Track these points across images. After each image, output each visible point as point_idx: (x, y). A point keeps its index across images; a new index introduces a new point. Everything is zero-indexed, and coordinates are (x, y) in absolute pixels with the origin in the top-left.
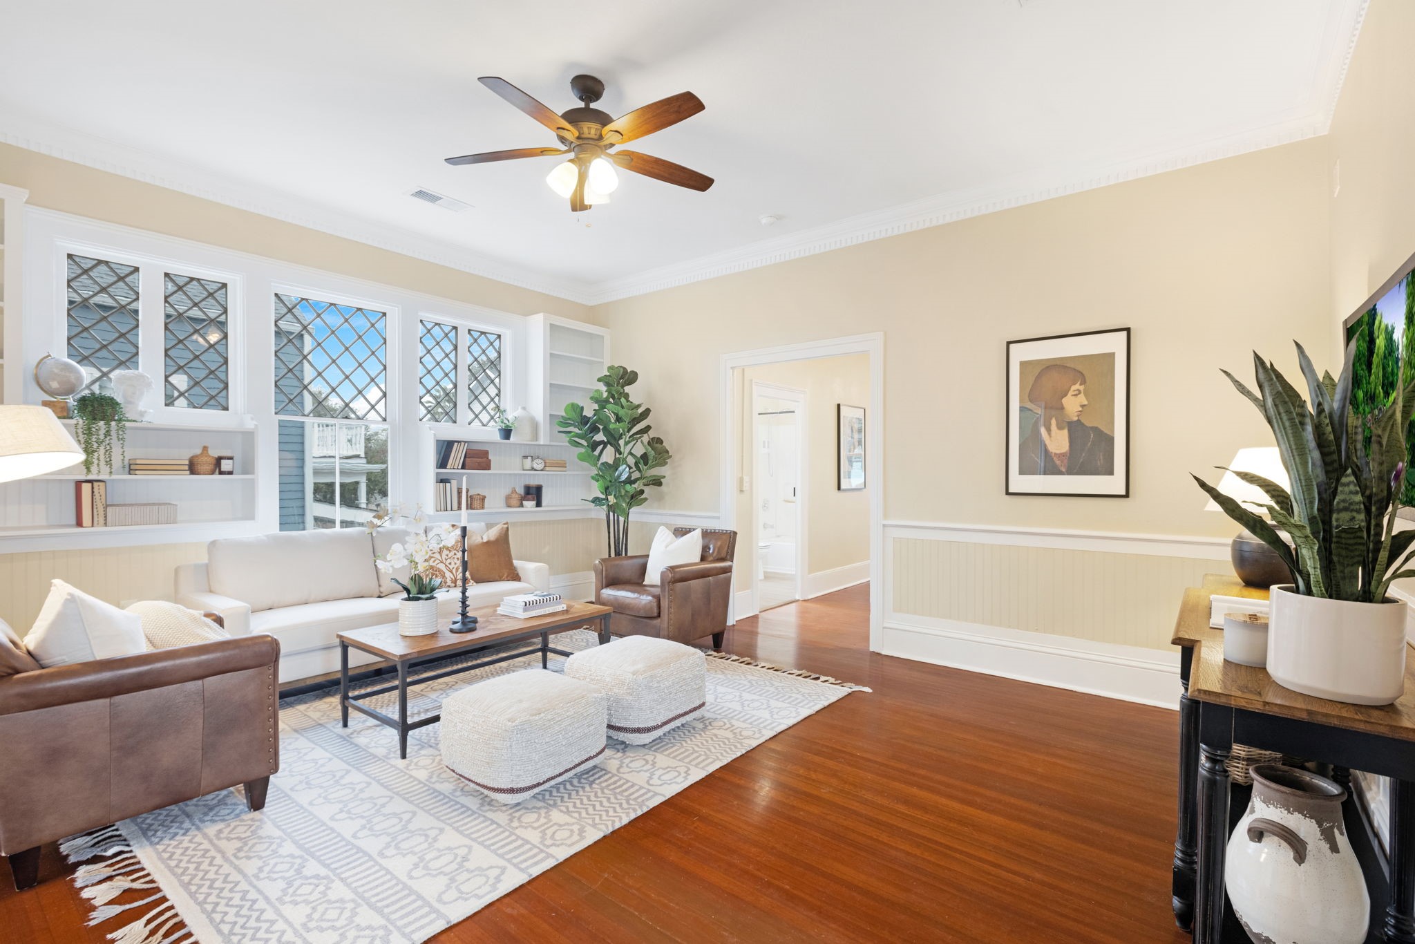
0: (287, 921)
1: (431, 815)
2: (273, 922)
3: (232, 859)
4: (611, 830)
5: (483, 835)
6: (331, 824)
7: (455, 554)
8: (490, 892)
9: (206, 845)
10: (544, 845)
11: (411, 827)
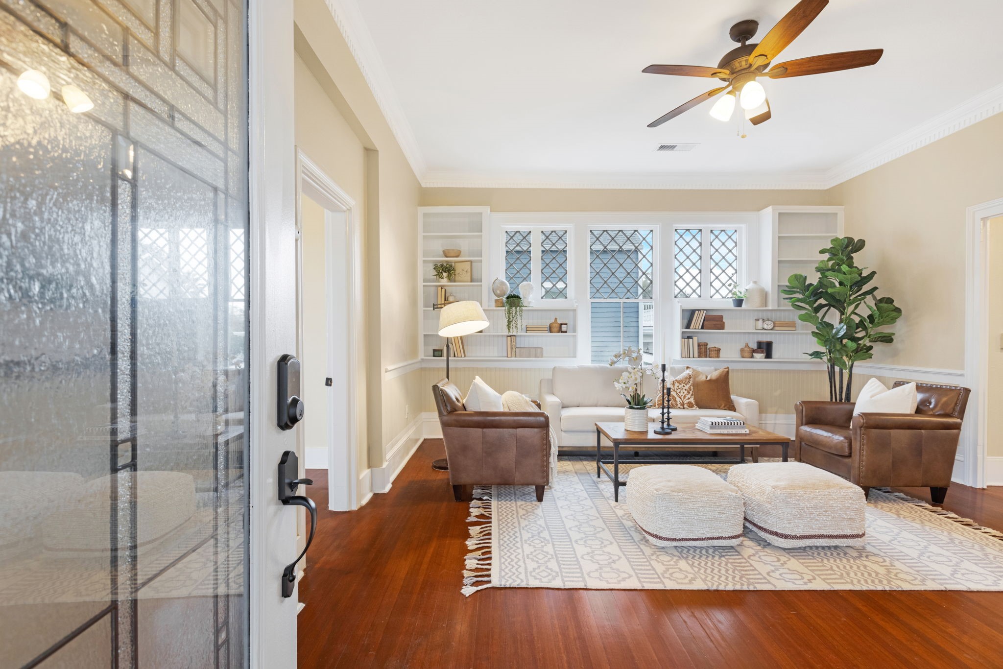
0: (523, 551)
1: (611, 534)
2: (518, 548)
3: (519, 517)
4: (714, 588)
5: (631, 555)
6: (564, 519)
7: (684, 386)
8: (616, 583)
9: (514, 508)
10: (663, 576)
11: (598, 535)
